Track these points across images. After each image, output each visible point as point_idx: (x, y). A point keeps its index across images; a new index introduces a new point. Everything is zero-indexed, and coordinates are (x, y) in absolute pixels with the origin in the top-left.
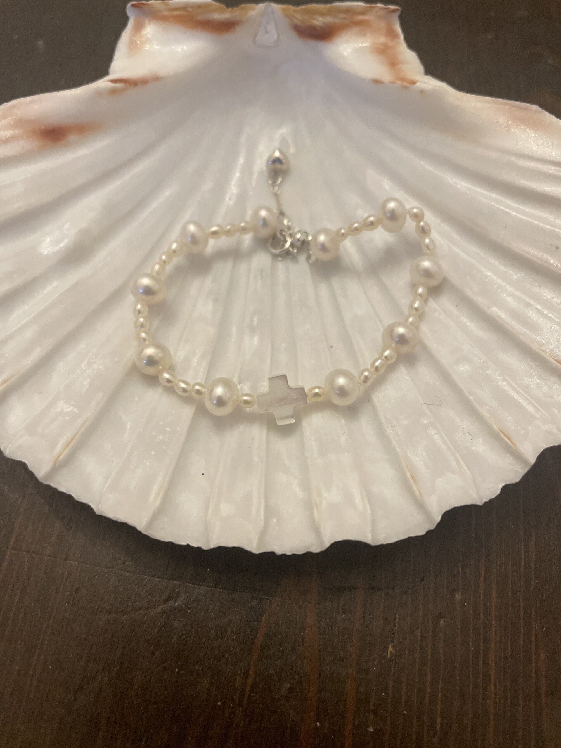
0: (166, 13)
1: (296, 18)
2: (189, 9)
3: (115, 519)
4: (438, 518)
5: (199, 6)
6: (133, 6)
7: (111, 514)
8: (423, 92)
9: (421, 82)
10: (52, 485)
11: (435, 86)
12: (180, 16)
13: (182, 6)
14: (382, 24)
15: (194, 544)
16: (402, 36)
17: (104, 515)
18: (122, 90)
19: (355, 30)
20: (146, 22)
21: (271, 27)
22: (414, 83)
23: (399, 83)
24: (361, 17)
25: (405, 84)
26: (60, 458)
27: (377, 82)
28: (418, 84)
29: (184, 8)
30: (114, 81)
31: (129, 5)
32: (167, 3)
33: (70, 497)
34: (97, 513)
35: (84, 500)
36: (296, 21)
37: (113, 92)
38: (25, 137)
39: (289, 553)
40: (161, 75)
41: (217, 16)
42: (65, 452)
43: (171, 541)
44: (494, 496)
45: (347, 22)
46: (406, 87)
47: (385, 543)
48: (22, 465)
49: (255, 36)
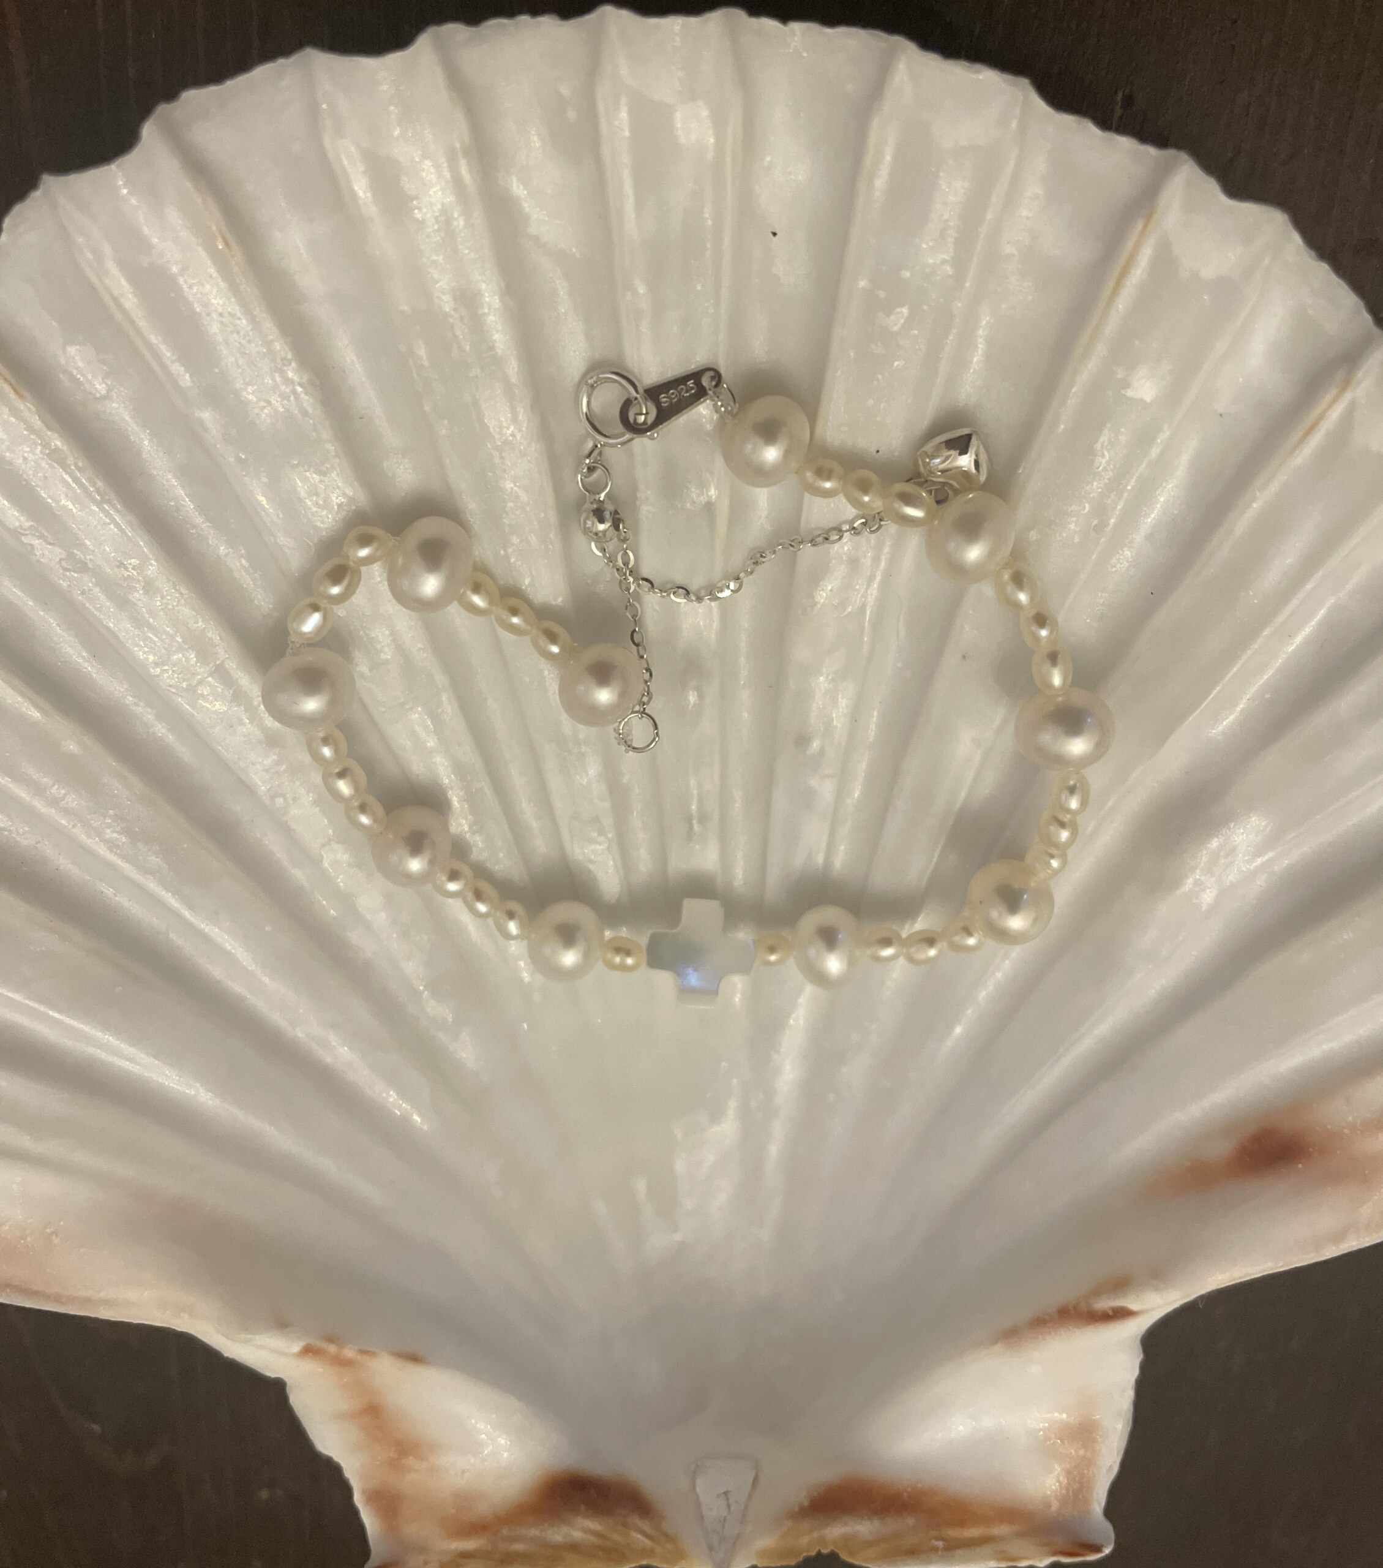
0: (1001, 1530)
1: (646, 1535)
2: (940, 1544)
3: (978, 66)
4: (148, 130)
5: (913, 1552)
6: (1097, 1549)
7: (987, 77)
8: (281, 1325)
9: (286, 1355)
10: (1151, 151)
11: (247, 1341)
12: (962, 1524)
13: (960, 1552)
14: (413, 1529)
15: (769, 24)
16: (358, 1499)
17: (1008, 77)
18: (1098, 1292)
19: (483, 1510)
20: (1055, 1506)
21: (713, 1509)
22: (308, 1351)
23: (349, 1353)
24: (470, 1545)
25: (332, 1349)
26: (1140, 225)
27: (414, 1358)
28: (296, 1348)
29: (952, 1548)
30: (1121, 1314)
31: (1107, 1551)
32: (999, 1560)
33: (1105, 123)
34: (1025, 82)
35: (1068, 120)
36: (645, 1526)
37: (1121, 1284)
38: (1346, 1131)
39: (524, 19)
40: (998, 1347)
41: (864, 1528)
42: (1130, 244)
43: (828, 31)
44: (17, 209)
45: (505, 1531)
46: (330, 1340)
47: (281, 61)
48: (1236, 188)
49: (755, 1482)
